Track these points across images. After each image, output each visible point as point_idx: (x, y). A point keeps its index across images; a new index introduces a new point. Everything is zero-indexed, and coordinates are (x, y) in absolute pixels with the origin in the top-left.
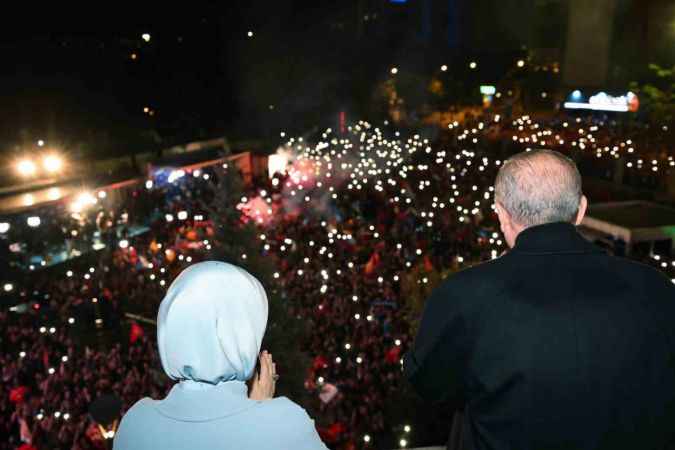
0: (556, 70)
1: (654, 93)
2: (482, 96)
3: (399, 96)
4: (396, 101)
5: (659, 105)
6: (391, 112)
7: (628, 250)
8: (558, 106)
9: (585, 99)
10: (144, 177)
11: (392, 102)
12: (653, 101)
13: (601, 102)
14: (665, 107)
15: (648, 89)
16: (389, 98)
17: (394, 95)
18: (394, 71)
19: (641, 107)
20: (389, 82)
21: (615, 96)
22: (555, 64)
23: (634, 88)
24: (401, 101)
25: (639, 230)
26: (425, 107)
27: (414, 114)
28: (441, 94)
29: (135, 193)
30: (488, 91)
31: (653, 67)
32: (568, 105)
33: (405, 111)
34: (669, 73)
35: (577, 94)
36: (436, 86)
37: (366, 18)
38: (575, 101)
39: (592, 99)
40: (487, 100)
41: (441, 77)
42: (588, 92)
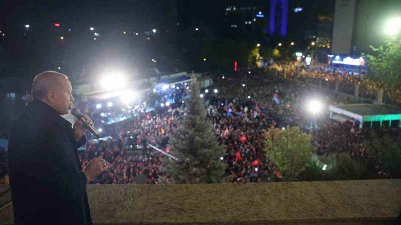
0: (328, 47)
1: (372, 58)
2: (296, 57)
3: (260, 56)
4: (259, 58)
5: (374, 63)
6: (256, 63)
7: (361, 126)
8: (329, 62)
9: (342, 60)
10: (153, 87)
11: (257, 58)
12: (371, 61)
13: (348, 61)
14: (376, 64)
15: (368, 56)
16: (256, 57)
17: (258, 55)
18: (259, 45)
19: (366, 64)
20: (256, 50)
21: (354, 59)
22: (328, 45)
23: (363, 55)
24: (261, 58)
25: (366, 116)
26: (272, 61)
27: (266, 64)
28: (279, 56)
29: (149, 94)
30: (299, 55)
31: (371, 47)
32: (334, 62)
33: (263, 63)
34: (377, 50)
35: (338, 57)
36: (276, 52)
37: (246, 23)
38: (337, 60)
39: (344, 59)
40: (299, 59)
41: (279, 48)
42: (343, 56)
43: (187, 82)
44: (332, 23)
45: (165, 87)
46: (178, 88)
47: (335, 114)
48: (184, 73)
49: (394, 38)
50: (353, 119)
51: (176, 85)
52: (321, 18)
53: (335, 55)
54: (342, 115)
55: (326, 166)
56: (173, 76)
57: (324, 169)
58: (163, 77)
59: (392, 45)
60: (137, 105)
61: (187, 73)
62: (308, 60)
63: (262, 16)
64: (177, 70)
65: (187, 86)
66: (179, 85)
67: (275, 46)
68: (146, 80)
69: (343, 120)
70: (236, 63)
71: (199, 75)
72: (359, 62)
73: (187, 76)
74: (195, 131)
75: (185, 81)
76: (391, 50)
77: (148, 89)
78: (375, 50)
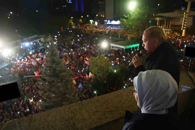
0: (104, 16)
1: (125, 20)
2: (90, 22)
3: (73, 23)
6: (72, 27)
7: (124, 51)
8: (105, 24)
9: (111, 22)
10: (20, 45)
11: (72, 24)
12: (125, 22)
13: (114, 22)
14: (127, 23)
15: (123, 20)
16: (71, 24)
17: (72, 23)
18: (72, 18)
20: (71, 20)
24: (74, 24)
25: (126, 46)
26: (79, 25)
27: (77, 27)
28: (82, 22)
29: (18, 49)
30: (91, 21)
31: (124, 15)
32: (107, 23)
33: (75, 27)
34: (127, 16)
35: (109, 21)
36: (81, 20)
37: (64, 6)
38: (109, 22)
39: (112, 22)
40: (91, 23)
41: (82, 19)
42: (111, 20)
43: (39, 40)
44: (105, 5)
45: (27, 44)
46: (34, 44)
47: (113, 47)
48: (36, 36)
49: (133, 11)
50: (121, 48)
51: (33, 43)
52: (100, 3)
53: (108, 20)
54: (116, 47)
55: (116, 70)
56: (30, 38)
57: (115, 72)
58: (24, 39)
59: (132, 14)
60: (13, 56)
61: (38, 35)
62: (96, 23)
63: (71, 2)
64: (31, 34)
65: (39, 42)
66: (35, 42)
67: (80, 18)
68: (15, 42)
69: (117, 49)
70: (62, 28)
71: (44, 36)
72: (118, 22)
73: (38, 37)
74: (56, 65)
75: (38, 40)
76: (132, 16)
77: (18, 47)
78: (126, 16)
